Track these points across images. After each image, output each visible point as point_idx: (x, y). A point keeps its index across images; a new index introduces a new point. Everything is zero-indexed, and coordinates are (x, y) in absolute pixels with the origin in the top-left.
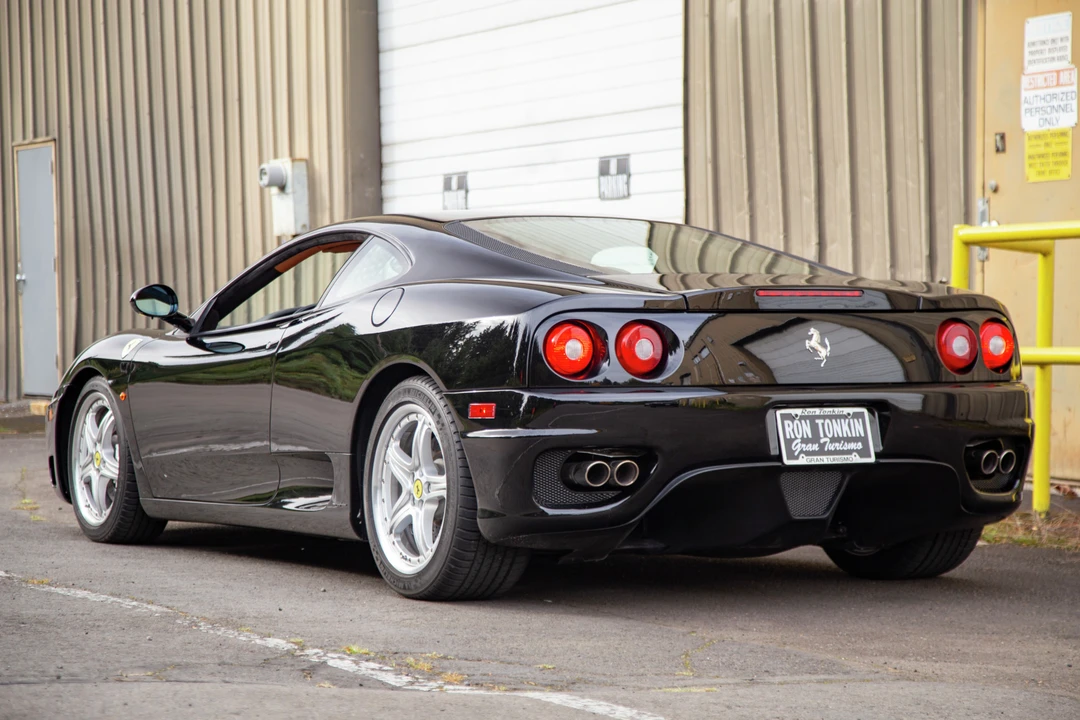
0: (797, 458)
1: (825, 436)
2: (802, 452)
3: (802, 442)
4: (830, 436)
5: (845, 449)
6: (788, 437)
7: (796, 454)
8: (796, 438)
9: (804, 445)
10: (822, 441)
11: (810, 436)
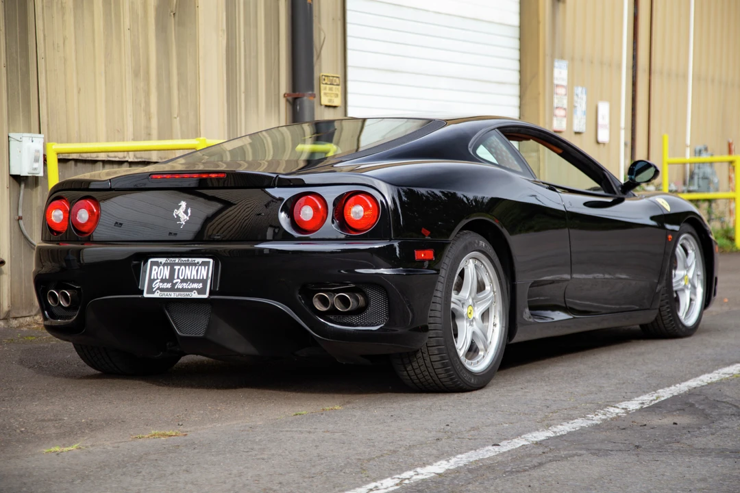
0: (153, 293)
1: (178, 278)
2: (158, 289)
3: (160, 282)
4: (181, 278)
5: (190, 287)
6: (152, 278)
7: (154, 290)
8: (157, 279)
9: (161, 284)
10: (175, 282)
11: (167, 278)
